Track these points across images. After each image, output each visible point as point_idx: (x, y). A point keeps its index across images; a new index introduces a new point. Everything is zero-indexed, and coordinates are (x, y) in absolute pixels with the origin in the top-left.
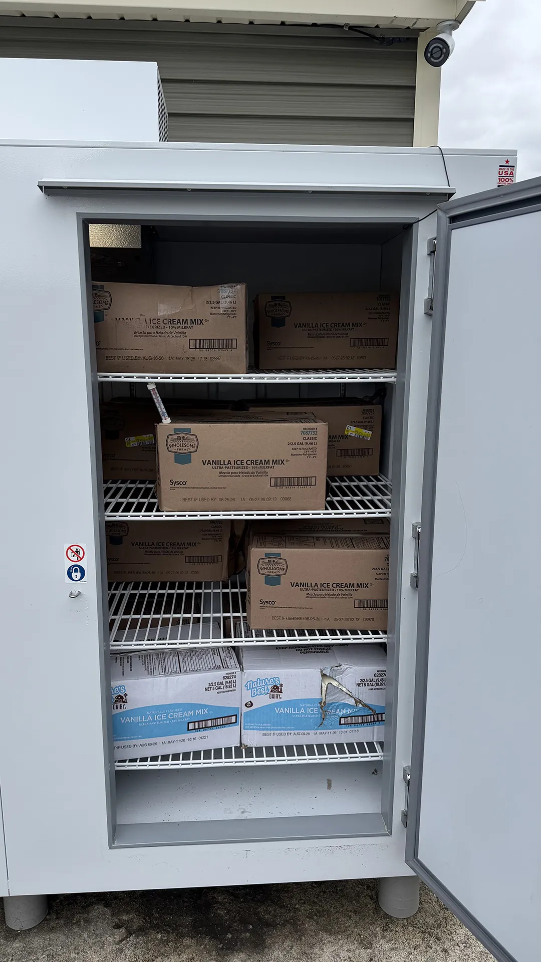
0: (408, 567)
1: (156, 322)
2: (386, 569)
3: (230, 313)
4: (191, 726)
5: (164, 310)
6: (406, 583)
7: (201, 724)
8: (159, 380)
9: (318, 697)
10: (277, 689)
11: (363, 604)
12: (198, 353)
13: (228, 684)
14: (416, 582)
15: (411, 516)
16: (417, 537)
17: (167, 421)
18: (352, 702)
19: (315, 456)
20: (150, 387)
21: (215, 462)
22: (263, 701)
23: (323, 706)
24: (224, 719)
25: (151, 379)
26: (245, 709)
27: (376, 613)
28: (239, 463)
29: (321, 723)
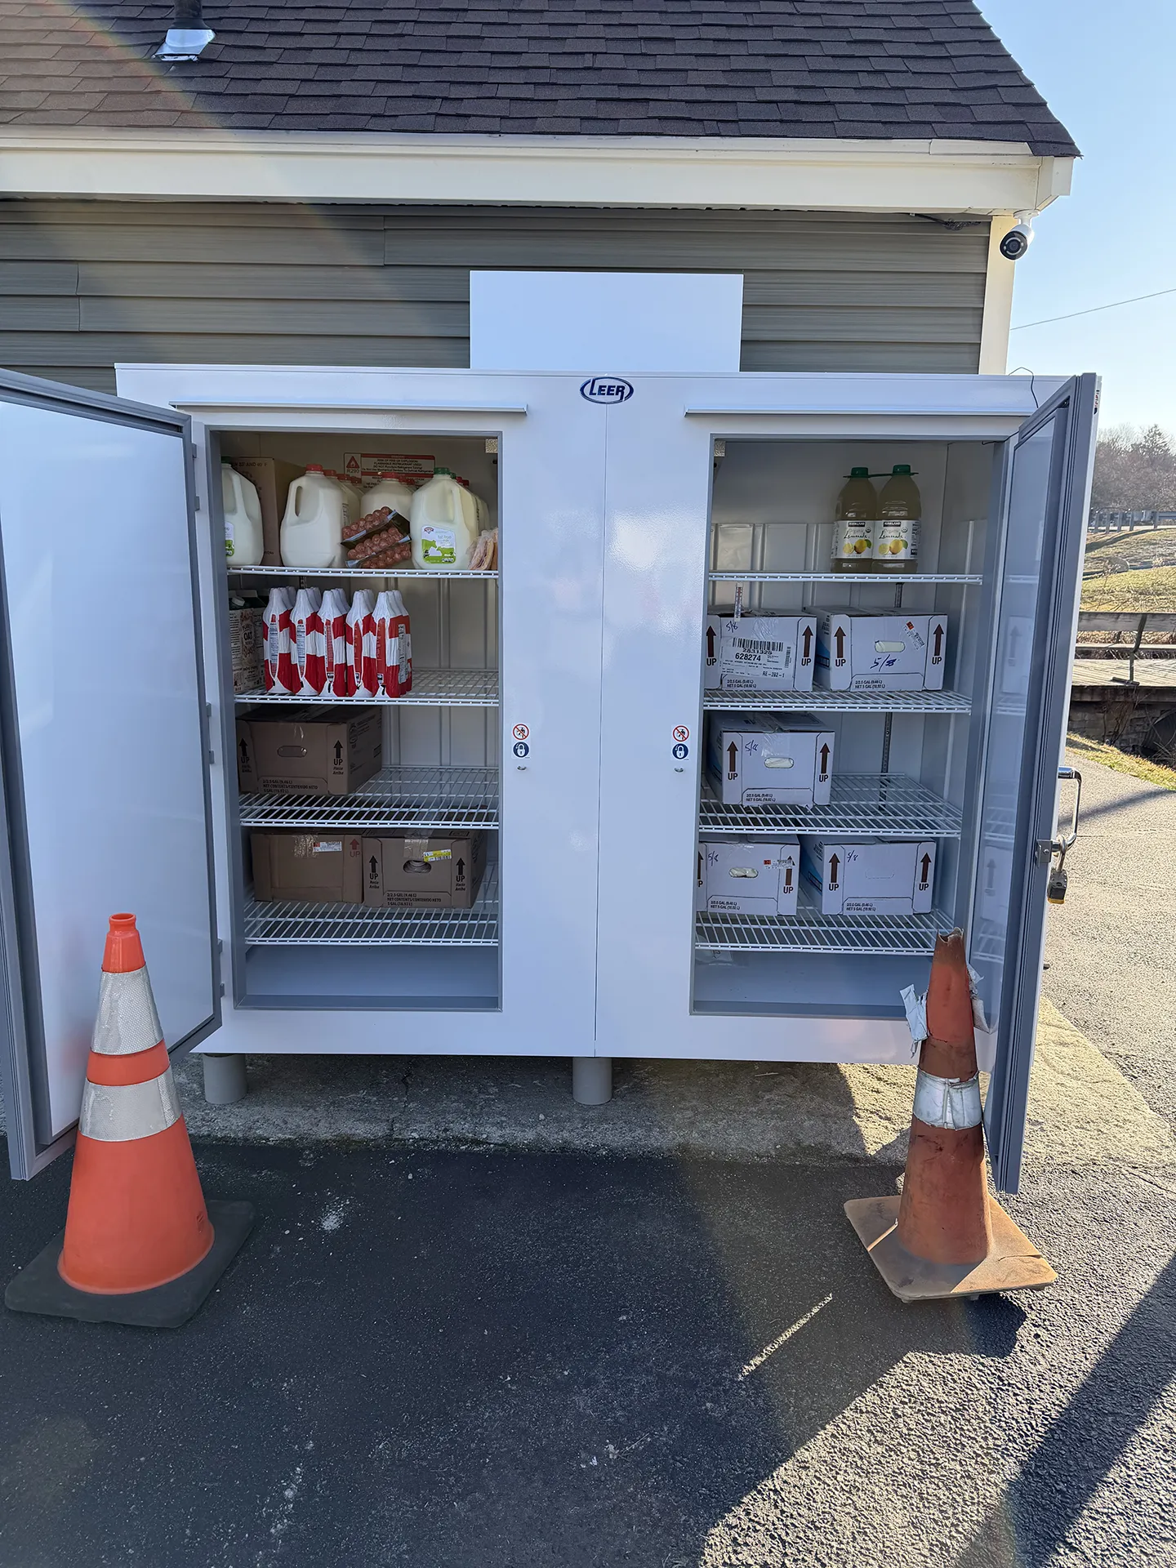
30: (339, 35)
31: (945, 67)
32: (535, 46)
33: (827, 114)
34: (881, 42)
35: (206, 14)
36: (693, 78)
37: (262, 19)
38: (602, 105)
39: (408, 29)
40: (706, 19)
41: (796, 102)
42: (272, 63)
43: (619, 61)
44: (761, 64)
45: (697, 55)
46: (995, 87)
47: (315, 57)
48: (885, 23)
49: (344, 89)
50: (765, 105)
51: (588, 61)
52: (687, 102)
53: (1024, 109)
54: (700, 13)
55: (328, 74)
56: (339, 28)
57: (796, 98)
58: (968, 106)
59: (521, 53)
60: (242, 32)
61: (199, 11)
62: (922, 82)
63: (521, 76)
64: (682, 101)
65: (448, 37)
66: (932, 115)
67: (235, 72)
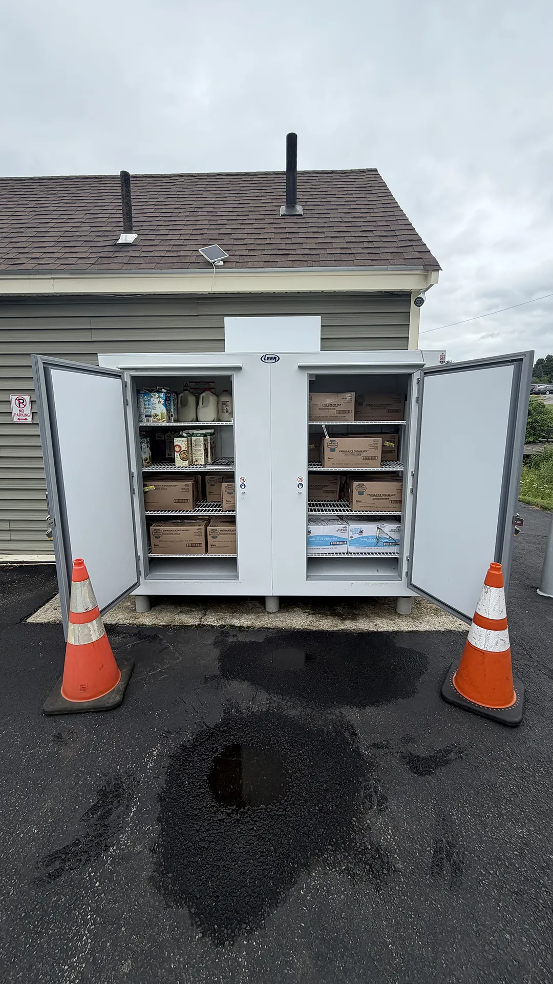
0: (409, 486)
1: (326, 405)
2: (401, 490)
3: (350, 402)
4: (331, 543)
5: (328, 401)
6: (409, 491)
7: (335, 543)
8: (327, 424)
9: (376, 535)
10: (361, 532)
11: (393, 502)
12: (338, 415)
13: (344, 530)
14: (412, 490)
15: (411, 468)
16: (413, 475)
17: (327, 437)
18: (388, 537)
19: (377, 449)
20: (323, 426)
21: (343, 451)
22: (356, 536)
23: (378, 539)
24: (343, 542)
25: (323, 423)
26: (350, 539)
27: (397, 505)
28: (351, 452)
29: (376, 545)
30: (181, 234)
31: (395, 239)
32: (250, 236)
33: (351, 257)
34: (372, 231)
35: (134, 228)
36: (304, 246)
37: (155, 230)
38: (272, 256)
39: (205, 232)
40: (310, 225)
41: (341, 254)
42: (157, 245)
43: (279, 241)
44: (329, 240)
45: (306, 238)
46: (412, 245)
47: (172, 243)
48: (374, 224)
49: (181, 254)
50: (329, 255)
51: (268, 241)
52: (302, 255)
53: (421, 253)
54: (308, 222)
55: (175, 248)
56: (181, 232)
57: (341, 252)
58: (402, 253)
59: (244, 239)
60: (147, 234)
61: (132, 228)
62: (386, 245)
63: (244, 247)
64: (300, 254)
65: (219, 234)
66: (389, 256)
67: (144, 249)
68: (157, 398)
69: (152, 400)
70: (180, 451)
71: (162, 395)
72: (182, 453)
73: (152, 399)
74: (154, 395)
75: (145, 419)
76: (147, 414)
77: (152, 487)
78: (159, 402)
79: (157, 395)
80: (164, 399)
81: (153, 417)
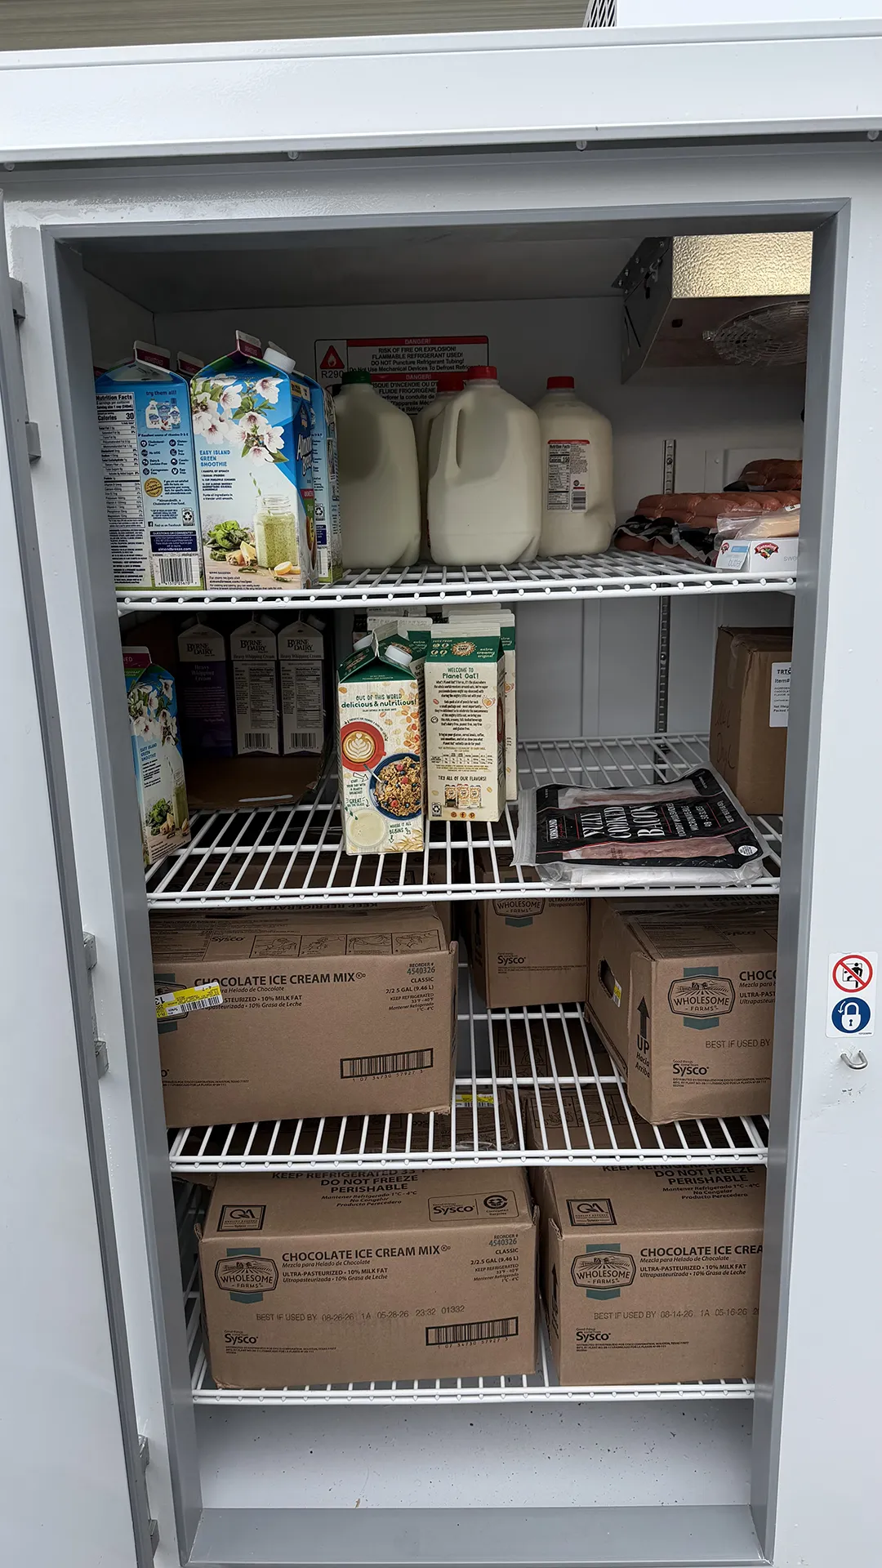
68: (238, 413)
69: (199, 428)
70: (378, 763)
71: (271, 391)
72: (389, 770)
73: (202, 421)
74: (216, 394)
75: (152, 563)
76: (165, 525)
77: (208, 993)
78: (254, 441)
79: (233, 389)
80: (288, 415)
81: (208, 550)
